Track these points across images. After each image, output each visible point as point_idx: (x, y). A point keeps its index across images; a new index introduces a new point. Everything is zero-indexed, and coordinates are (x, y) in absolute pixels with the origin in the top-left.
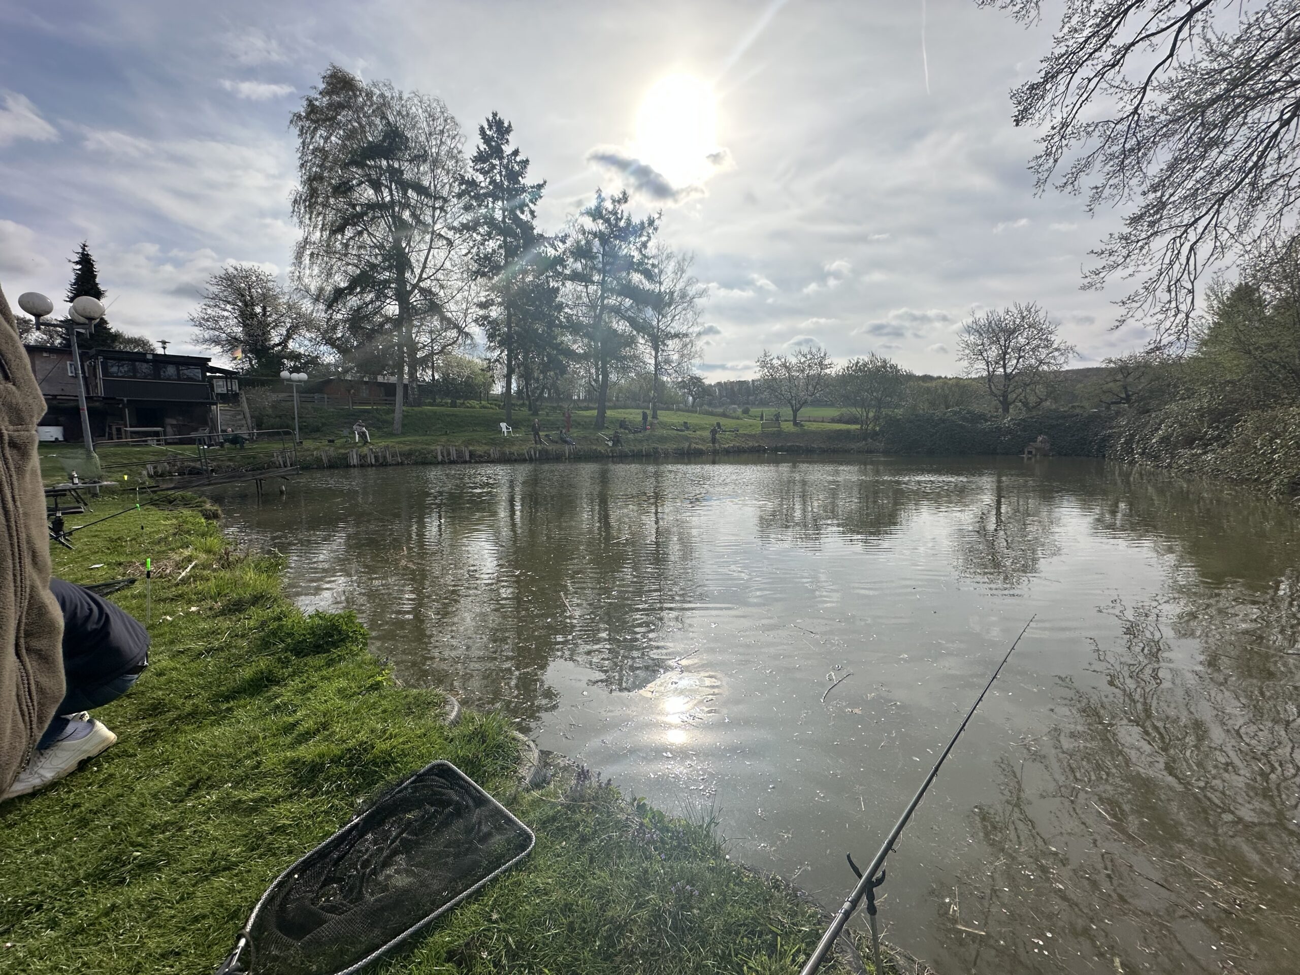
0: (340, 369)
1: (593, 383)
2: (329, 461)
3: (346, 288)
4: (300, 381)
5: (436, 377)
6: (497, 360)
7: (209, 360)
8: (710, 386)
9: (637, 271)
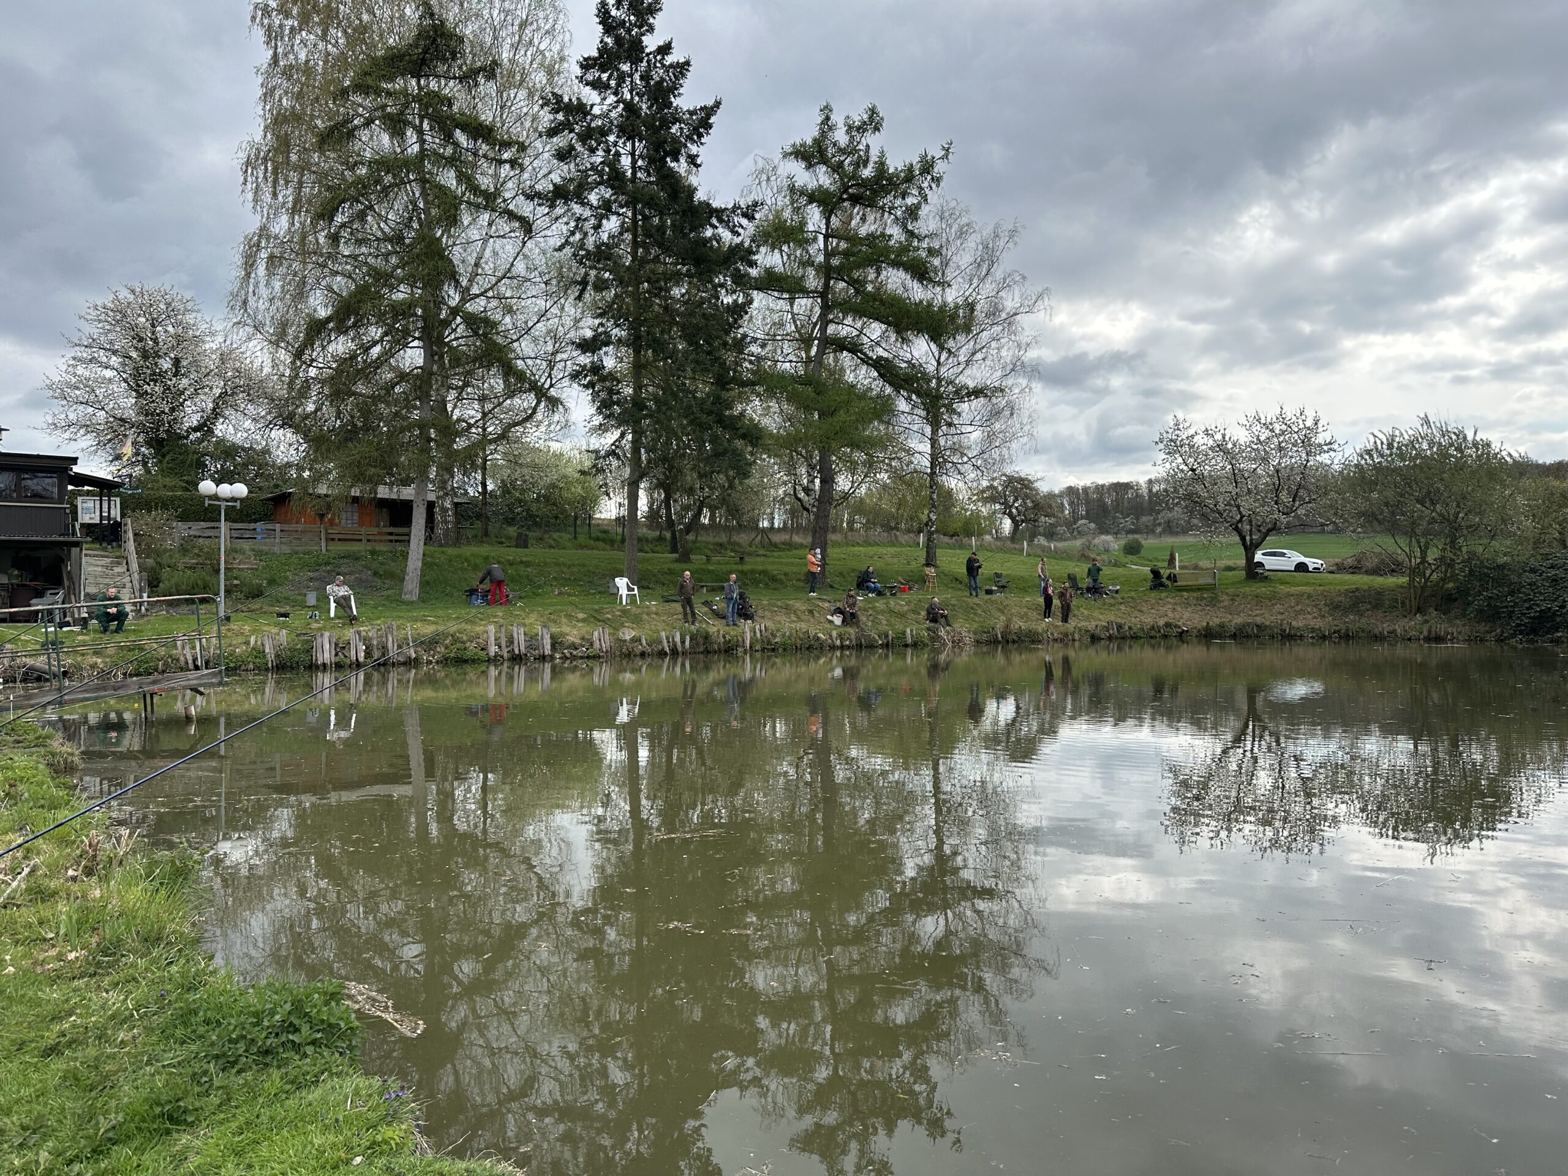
0: (306, 474)
1: (802, 495)
2: (277, 656)
3: (328, 320)
4: (233, 499)
5: (490, 487)
6: (612, 453)
7: (74, 460)
8: (1051, 496)
9: (896, 264)
